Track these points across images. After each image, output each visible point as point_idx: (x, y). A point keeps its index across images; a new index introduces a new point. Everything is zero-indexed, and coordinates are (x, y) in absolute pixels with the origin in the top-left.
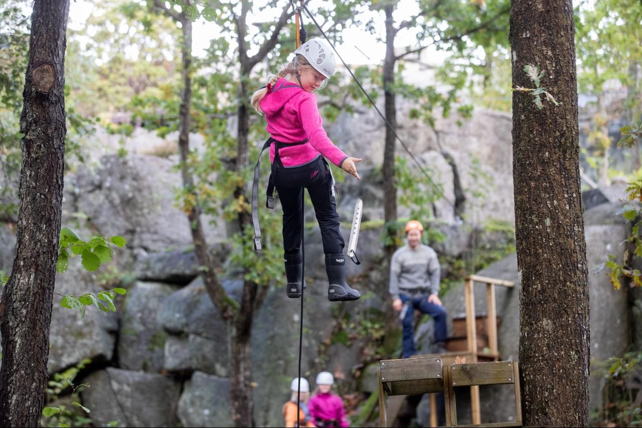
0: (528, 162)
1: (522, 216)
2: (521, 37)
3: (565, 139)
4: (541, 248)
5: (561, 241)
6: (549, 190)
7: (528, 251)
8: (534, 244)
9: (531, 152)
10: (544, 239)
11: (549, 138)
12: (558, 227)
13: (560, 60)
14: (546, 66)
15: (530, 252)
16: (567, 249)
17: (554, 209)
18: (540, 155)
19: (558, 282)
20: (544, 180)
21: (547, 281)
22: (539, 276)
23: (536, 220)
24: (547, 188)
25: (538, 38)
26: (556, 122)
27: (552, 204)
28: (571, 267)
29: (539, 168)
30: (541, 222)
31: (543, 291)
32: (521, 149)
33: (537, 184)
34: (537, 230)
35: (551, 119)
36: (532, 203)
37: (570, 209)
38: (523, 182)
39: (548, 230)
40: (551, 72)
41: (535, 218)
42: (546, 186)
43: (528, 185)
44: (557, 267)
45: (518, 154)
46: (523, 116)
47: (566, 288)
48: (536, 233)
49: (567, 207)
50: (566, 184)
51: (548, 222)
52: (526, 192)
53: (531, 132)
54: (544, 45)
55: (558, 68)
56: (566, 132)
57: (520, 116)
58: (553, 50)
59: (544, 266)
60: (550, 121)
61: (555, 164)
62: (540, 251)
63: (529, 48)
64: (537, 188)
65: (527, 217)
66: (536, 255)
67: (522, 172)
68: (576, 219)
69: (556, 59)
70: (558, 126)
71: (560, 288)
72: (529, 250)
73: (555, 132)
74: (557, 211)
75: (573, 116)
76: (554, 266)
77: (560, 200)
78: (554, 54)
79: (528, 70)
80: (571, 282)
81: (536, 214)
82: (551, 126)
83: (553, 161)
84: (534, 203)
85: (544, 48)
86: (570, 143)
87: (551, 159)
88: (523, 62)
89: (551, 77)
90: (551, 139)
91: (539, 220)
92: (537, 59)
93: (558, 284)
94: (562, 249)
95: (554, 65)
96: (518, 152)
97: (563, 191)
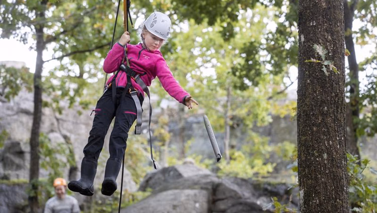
0: (312, 113)
1: (306, 150)
2: (308, 25)
3: (338, 99)
4: (320, 174)
5: (334, 170)
6: (326, 133)
7: (309, 176)
8: (315, 171)
9: (314, 106)
10: (322, 168)
11: (327, 97)
12: (332, 160)
13: (336, 43)
14: (327, 46)
15: (312, 177)
16: (337, 176)
17: (329, 147)
18: (321, 108)
19: (331, 199)
20: (324, 126)
21: (323, 198)
22: (318, 194)
23: (316, 154)
24: (325, 132)
25: (322, 27)
26: (333, 86)
27: (328, 143)
28: (340, 189)
29: (320, 117)
30: (320, 156)
31: (321, 204)
32: (306, 104)
33: (318, 129)
34: (317, 161)
35: (329, 84)
36: (314, 142)
37: (340, 148)
38: (307, 127)
39: (325, 162)
40: (330, 51)
41: (316, 153)
42: (325, 130)
43: (311, 129)
44: (331, 188)
45: (304, 107)
46: (308, 81)
47: (336, 203)
48: (317, 163)
49: (338, 147)
50: (338, 130)
51: (325, 156)
52: (309, 134)
53: (315, 92)
54: (326, 32)
55: (335, 48)
56: (339, 94)
57: (306, 80)
58: (332, 35)
59: (322, 187)
60: (329, 85)
61: (331, 115)
62: (319, 176)
63: (315, 33)
64: (318, 132)
65: (310, 151)
66: (316, 179)
67: (306, 120)
68: (343, 155)
69: (333, 42)
70: (334, 89)
71: (333, 204)
72: (311, 175)
73: (332, 93)
74: (332, 149)
75: (343, 83)
76: (329, 188)
77: (334, 141)
78: (332, 39)
79: (316, 48)
80: (340, 200)
81: (316, 150)
82: (329, 89)
83: (330, 113)
84: (315, 142)
85: (326, 34)
86: (341, 101)
87: (329, 112)
88: (310, 43)
89: (330, 54)
90: (329, 98)
91: (319, 154)
92: (321, 41)
93: (331, 200)
94: (334, 176)
95: (332, 46)
96: (304, 106)
97: (336, 135)
